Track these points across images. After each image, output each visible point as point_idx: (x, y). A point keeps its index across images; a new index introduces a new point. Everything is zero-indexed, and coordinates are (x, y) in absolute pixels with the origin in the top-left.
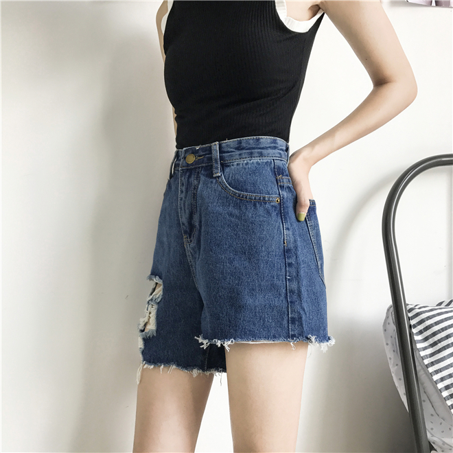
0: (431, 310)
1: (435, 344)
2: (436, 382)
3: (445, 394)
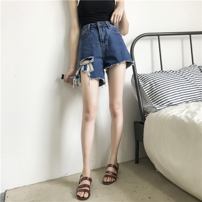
1: (145, 81)
2: (145, 91)
3: (147, 94)
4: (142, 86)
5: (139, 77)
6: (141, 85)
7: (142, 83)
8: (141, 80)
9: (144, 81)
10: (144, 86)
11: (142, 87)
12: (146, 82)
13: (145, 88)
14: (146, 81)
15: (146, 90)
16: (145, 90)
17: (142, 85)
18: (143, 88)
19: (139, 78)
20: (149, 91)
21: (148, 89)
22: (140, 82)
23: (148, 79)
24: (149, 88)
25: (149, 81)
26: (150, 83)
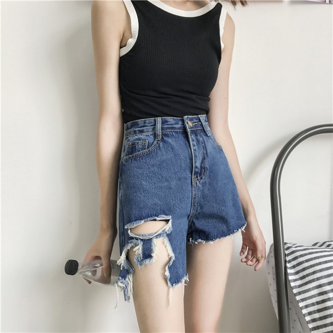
0: (305, 250)
1: (303, 277)
2: (301, 308)
3: (308, 318)
4: (295, 291)
5: (288, 258)
6: (292, 288)
7: (295, 280)
8: (294, 267)
9: (301, 275)
10: (300, 293)
11: (296, 295)
12: (307, 279)
13: (303, 300)
14: (308, 275)
15: (307, 307)
16: (301, 305)
17: (296, 287)
18: (298, 298)
19: (290, 261)
20: (314, 312)
21: (313, 304)
22: (291, 278)
23: (314, 273)
24: (314, 300)
25: (318, 279)
26: (320, 286)
